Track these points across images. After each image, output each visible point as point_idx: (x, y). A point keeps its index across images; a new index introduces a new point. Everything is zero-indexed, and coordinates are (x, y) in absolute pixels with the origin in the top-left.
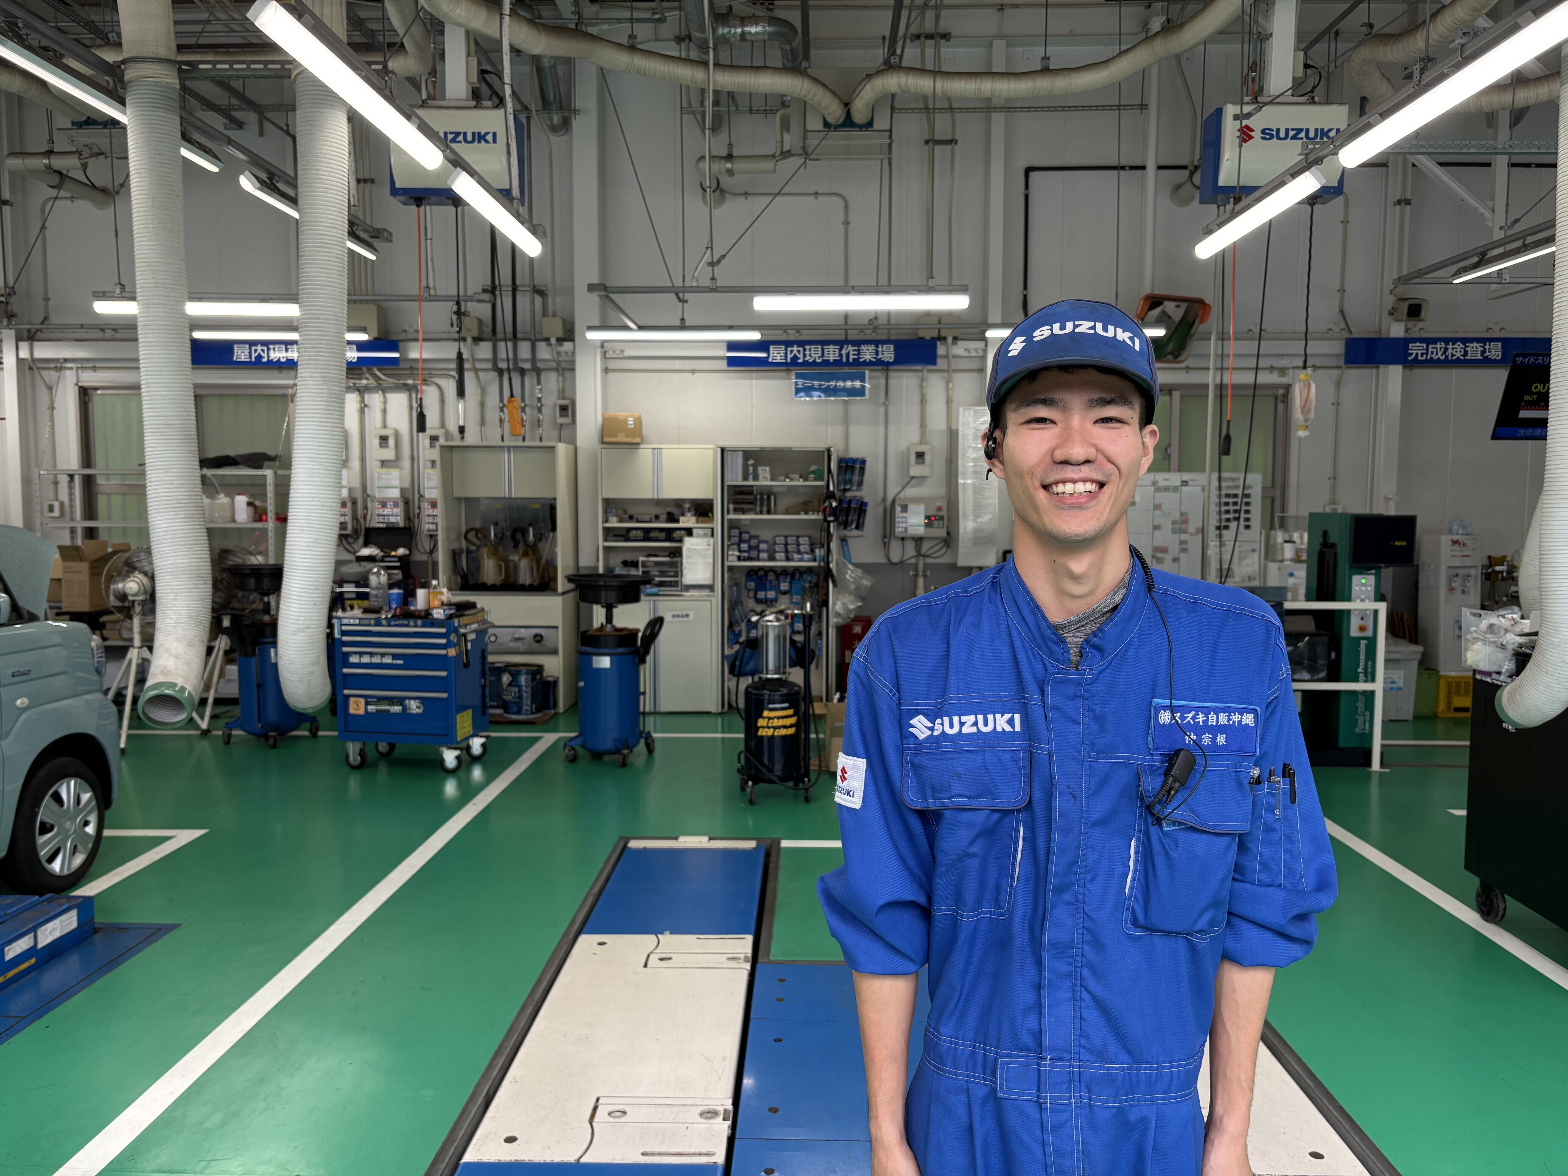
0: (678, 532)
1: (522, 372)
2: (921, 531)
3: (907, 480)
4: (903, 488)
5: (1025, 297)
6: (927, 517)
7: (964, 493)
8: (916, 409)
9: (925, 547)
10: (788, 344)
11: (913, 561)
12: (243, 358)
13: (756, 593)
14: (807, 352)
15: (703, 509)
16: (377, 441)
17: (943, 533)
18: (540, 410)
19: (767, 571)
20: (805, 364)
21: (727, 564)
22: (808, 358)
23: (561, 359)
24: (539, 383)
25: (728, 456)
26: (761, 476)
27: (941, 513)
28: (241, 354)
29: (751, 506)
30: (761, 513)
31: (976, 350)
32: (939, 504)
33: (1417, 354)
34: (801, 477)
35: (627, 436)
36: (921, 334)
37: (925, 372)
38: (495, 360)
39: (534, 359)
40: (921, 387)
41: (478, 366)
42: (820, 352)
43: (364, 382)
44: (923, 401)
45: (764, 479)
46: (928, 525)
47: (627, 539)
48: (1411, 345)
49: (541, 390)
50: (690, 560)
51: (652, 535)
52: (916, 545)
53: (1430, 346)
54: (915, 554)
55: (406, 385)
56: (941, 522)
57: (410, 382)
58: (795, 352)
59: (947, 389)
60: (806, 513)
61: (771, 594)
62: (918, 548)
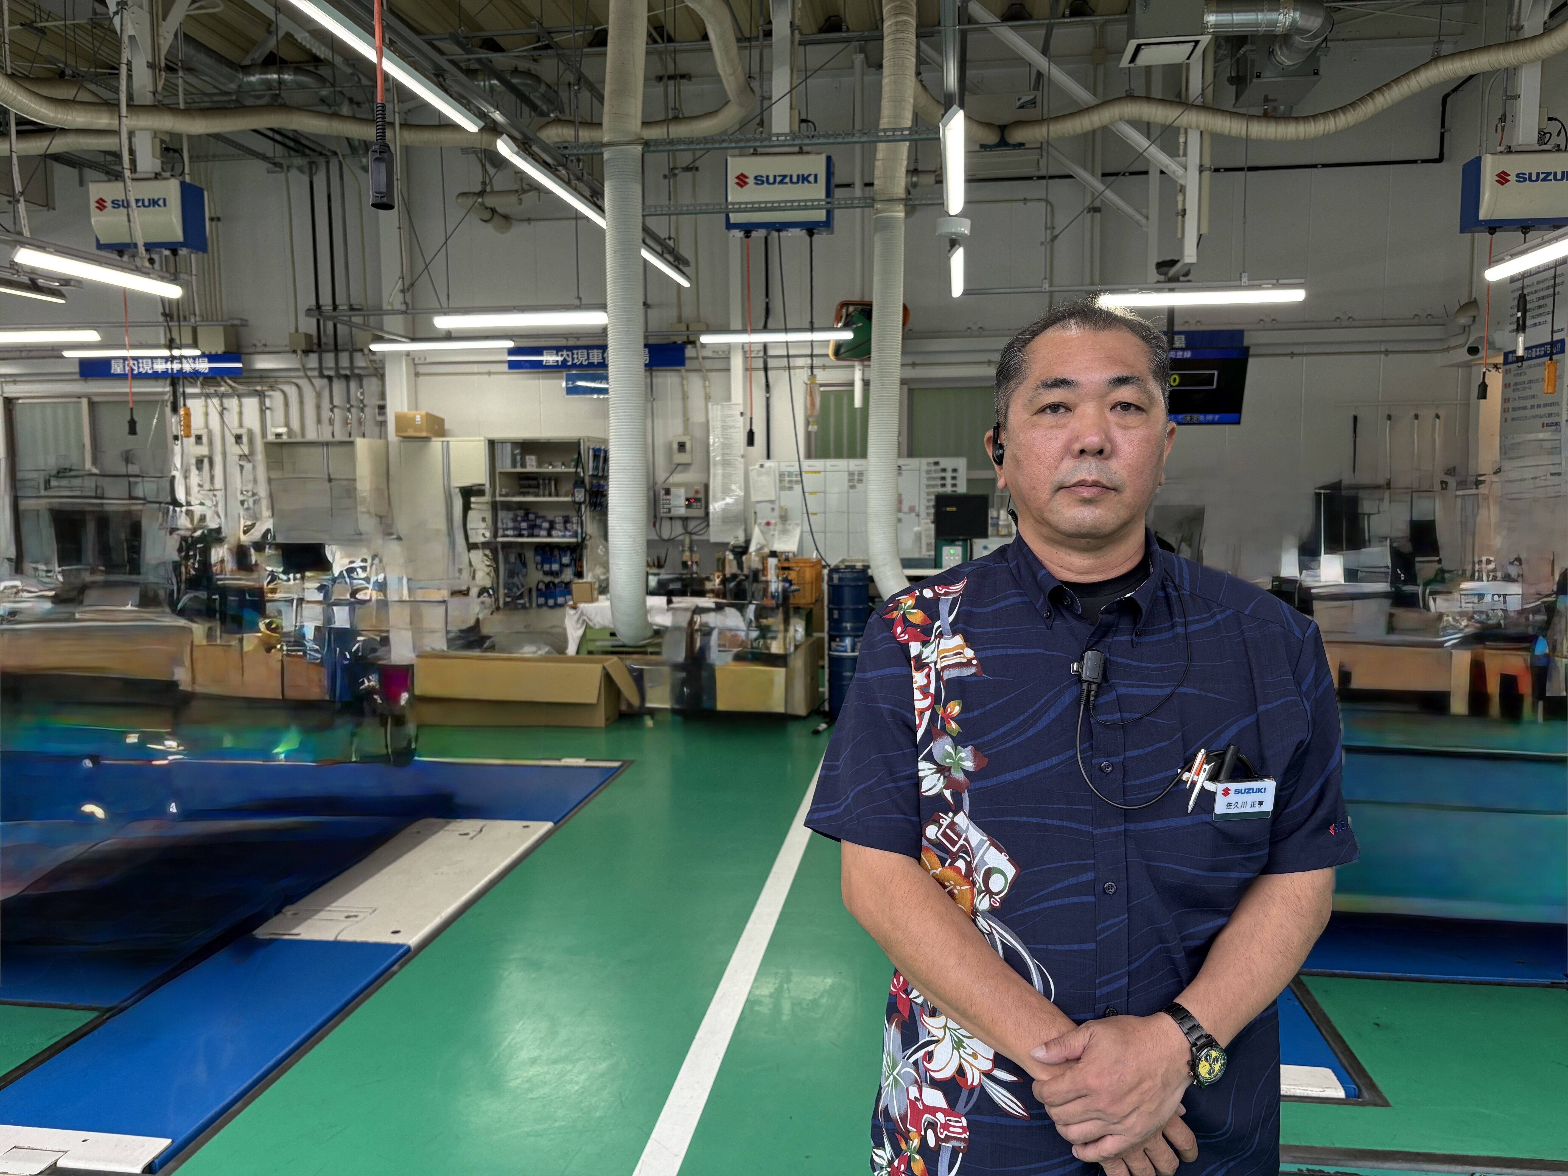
1: (347, 378)
2: (682, 511)
6: (688, 500)
7: (714, 478)
9: (690, 525)
10: (558, 349)
11: (681, 537)
12: (119, 370)
14: (575, 356)
16: (234, 439)
17: (700, 513)
18: (362, 410)
20: (574, 366)
21: (499, 542)
22: (576, 361)
24: (361, 387)
25: (498, 447)
26: (528, 464)
27: (698, 496)
28: (117, 368)
29: (536, 490)
32: (697, 488)
34: (563, 464)
35: (415, 431)
36: (673, 339)
37: (683, 371)
38: (321, 369)
39: (352, 367)
40: (682, 385)
41: (309, 373)
44: (685, 397)
45: (534, 466)
46: (688, 506)
49: (362, 394)
52: (682, 524)
54: (682, 531)
55: (256, 391)
56: (699, 504)
57: (259, 388)
58: (565, 356)
61: (555, 567)
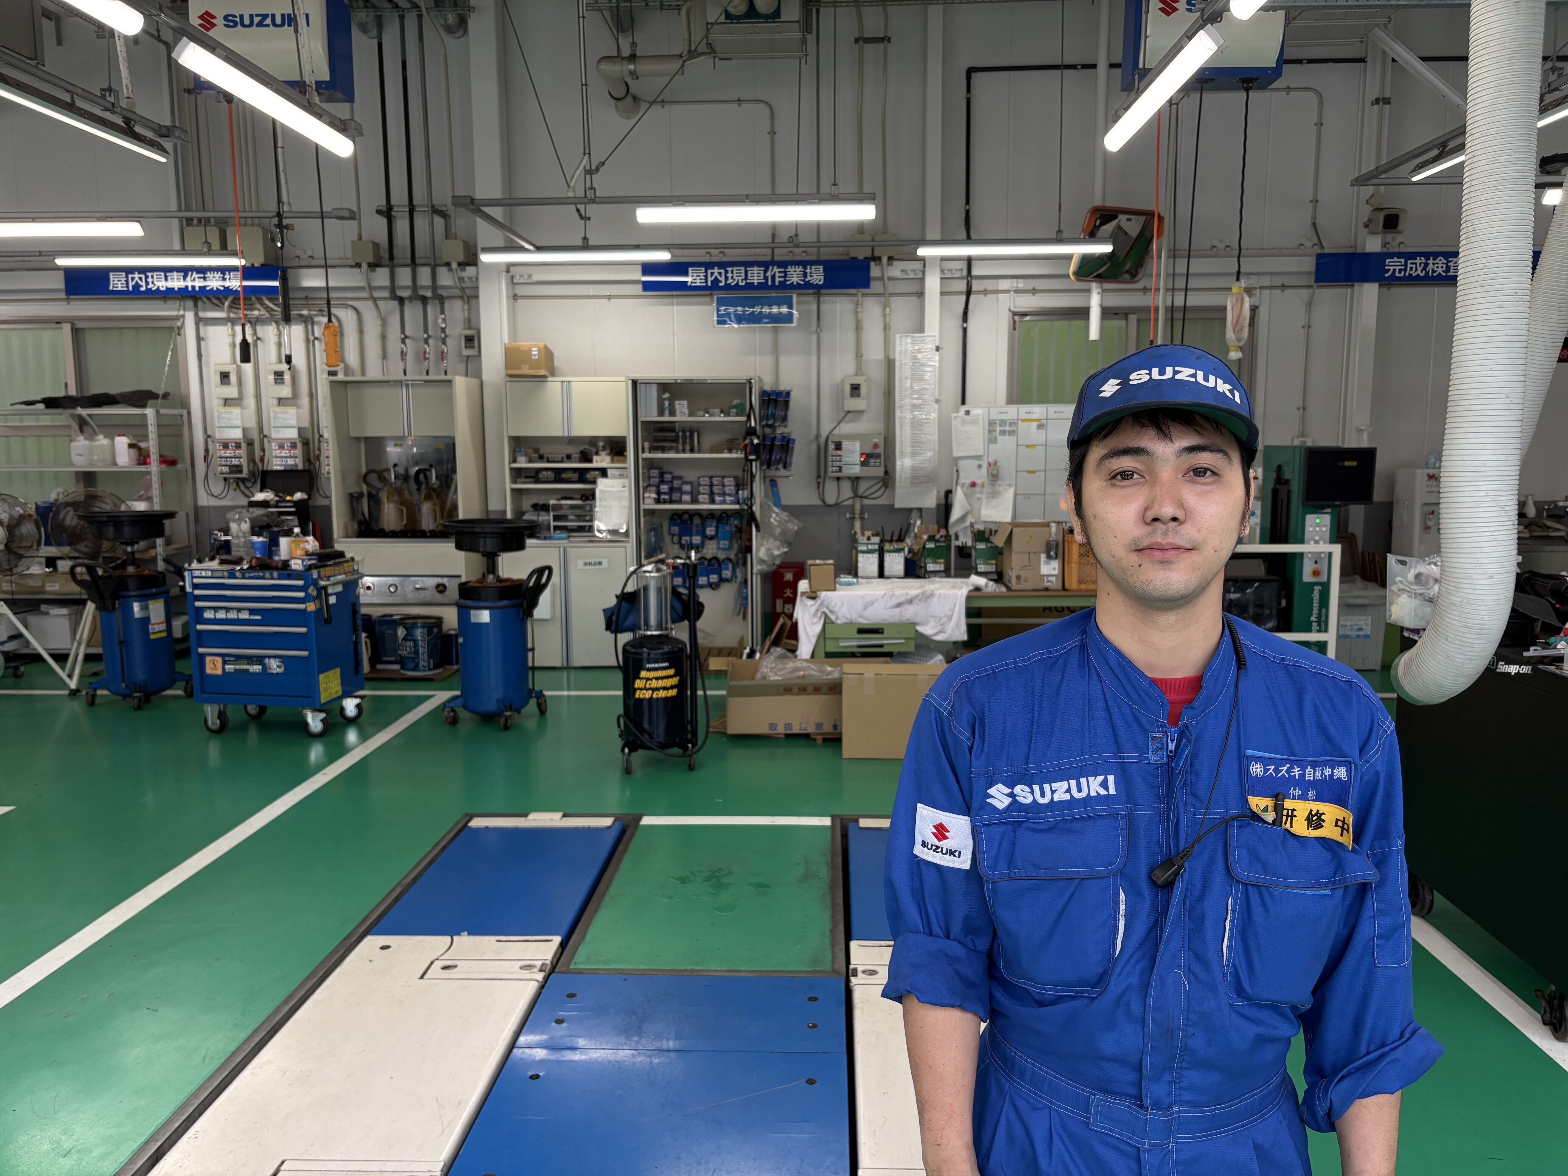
0: (592, 473)
1: (424, 300)
2: (856, 470)
3: (843, 414)
4: (839, 424)
5: (967, 212)
6: (864, 455)
7: (901, 429)
8: (850, 337)
9: (863, 487)
10: (708, 265)
11: (849, 502)
12: (120, 287)
13: (679, 538)
14: (730, 275)
15: (616, 447)
16: (272, 377)
17: (879, 472)
18: (444, 342)
19: (691, 514)
20: (728, 287)
21: (642, 507)
22: (730, 281)
23: (464, 285)
24: (442, 312)
25: (641, 389)
26: (678, 411)
27: (877, 451)
28: (117, 283)
29: (673, 444)
30: (684, 451)
31: (914, 271)
32: (876, 440)
33: (1394, 270)
34: (722, 412)
35: (530, 368)
36: (853, 254)
37: (860, 295)
38: (393, 288)
39: (434, 286)
40: (856, 312)
41: (377, 294)
42: (743, 274)
43: (256, 313)
44: (858, 328)
45: (682, 413)
46: (864, 464)
47: (538, 481)
48: (1388, 261)
49: (444, 320)
50: (604, 504)
51: (564, 476)
52: (853, 485)
53: (1409, 262)
54: (852, 495)
56: (878, 461)
58: (716, 274)
59: (884, 315)
60: (730, 451)
61: (696, 540)
62: (855, 489)
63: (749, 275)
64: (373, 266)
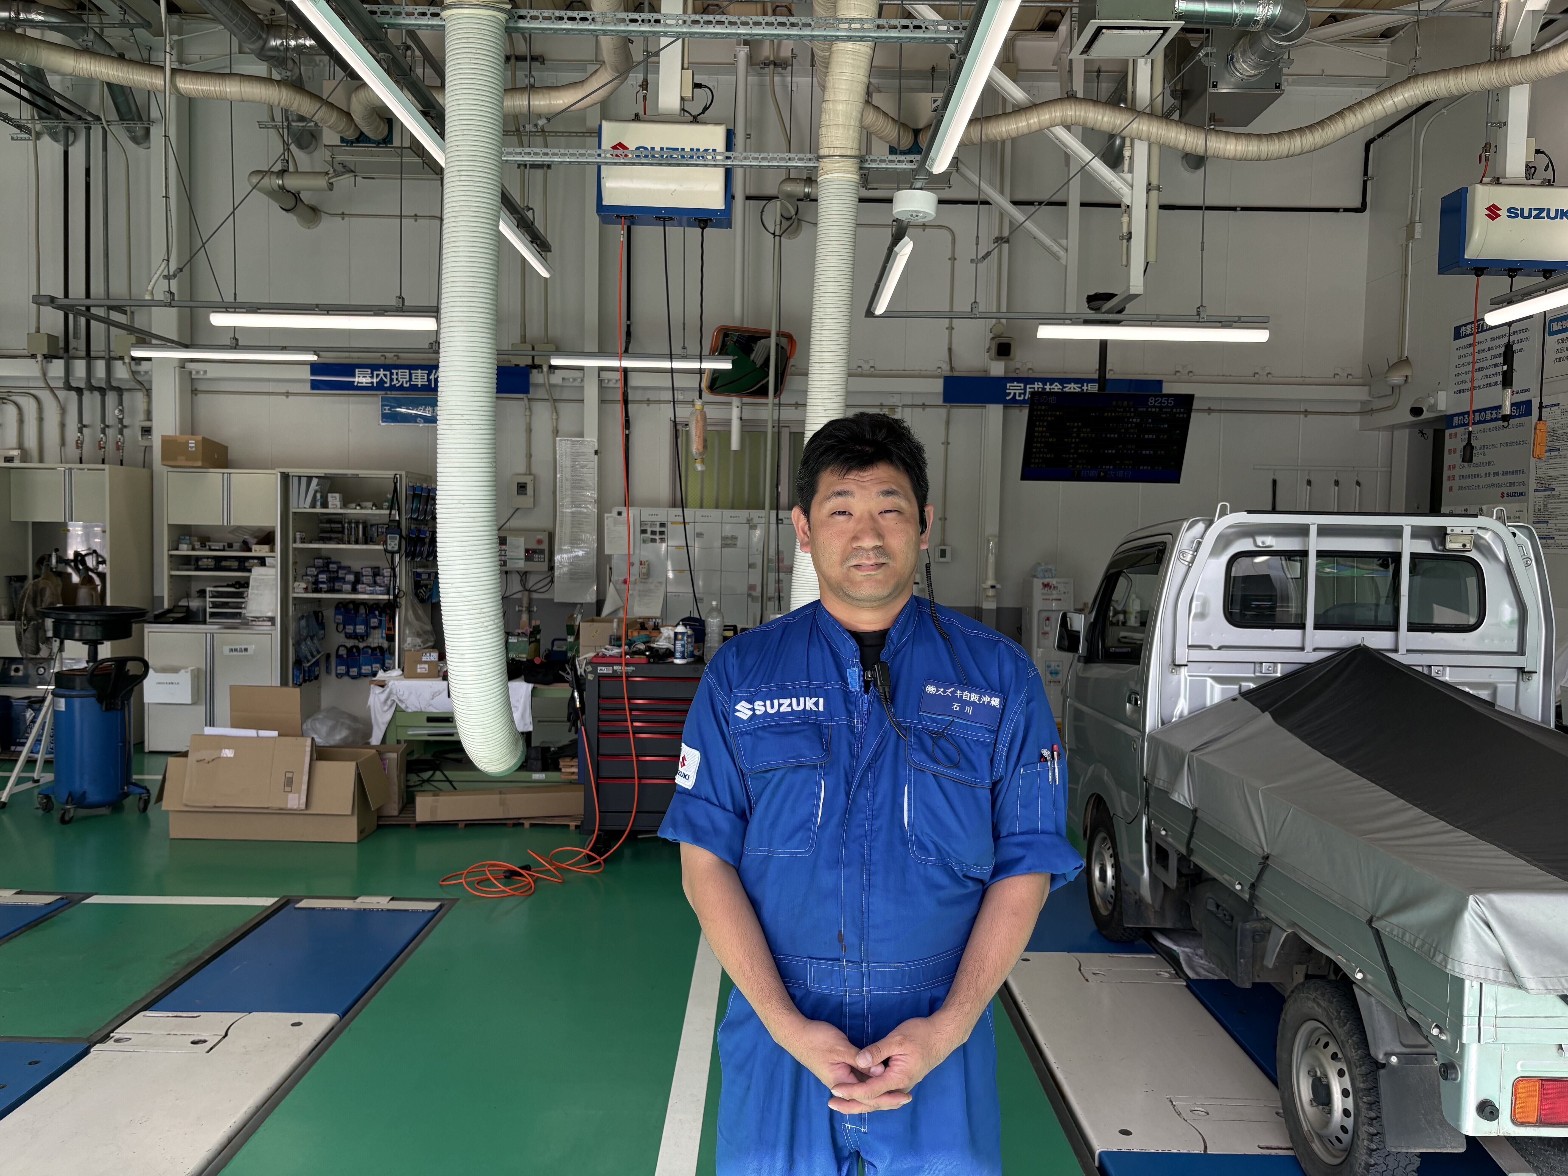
0: (251, 561)
1: (102, 391)
2: (521, 564)
3: (512, 511)
4: (509, 520)
6: (527, 551)
7: (559, 525)
8: (521, 439)
9: (531, 581)
10: (374, 368)
13: (344, 628)
17: (542, 567)
18: (121, 431)
19: (357, 604)
20: (392, 388)
22: (395, 382)
23: (139, 378)
24: (120, 403)
25: (290, 482)
26: (332, 504)
29: (340, 535)
30: (349, 543)
31: (574, 380)
32: (540, 537)
33: (1015, 394)
34: (374, 505)
35: (187, 459)
36: (515, 361)
37: (526, 400)
38: (67, 379)
39: (109, 378)
41: (52, 384)
42: (407, 377)
44: (529, 431)
46: (527, 559)
48: (1008, 385)
49: (122, 411)
50: (256, 592)
51: (224, 563)
53: (1028, 386)
56: (542, 556)
58: (382, 375)
59: (552, 419)
61: (360, 629)
62: (523, 584)
63: (413, 377)
64: (49, 357)
